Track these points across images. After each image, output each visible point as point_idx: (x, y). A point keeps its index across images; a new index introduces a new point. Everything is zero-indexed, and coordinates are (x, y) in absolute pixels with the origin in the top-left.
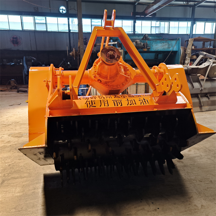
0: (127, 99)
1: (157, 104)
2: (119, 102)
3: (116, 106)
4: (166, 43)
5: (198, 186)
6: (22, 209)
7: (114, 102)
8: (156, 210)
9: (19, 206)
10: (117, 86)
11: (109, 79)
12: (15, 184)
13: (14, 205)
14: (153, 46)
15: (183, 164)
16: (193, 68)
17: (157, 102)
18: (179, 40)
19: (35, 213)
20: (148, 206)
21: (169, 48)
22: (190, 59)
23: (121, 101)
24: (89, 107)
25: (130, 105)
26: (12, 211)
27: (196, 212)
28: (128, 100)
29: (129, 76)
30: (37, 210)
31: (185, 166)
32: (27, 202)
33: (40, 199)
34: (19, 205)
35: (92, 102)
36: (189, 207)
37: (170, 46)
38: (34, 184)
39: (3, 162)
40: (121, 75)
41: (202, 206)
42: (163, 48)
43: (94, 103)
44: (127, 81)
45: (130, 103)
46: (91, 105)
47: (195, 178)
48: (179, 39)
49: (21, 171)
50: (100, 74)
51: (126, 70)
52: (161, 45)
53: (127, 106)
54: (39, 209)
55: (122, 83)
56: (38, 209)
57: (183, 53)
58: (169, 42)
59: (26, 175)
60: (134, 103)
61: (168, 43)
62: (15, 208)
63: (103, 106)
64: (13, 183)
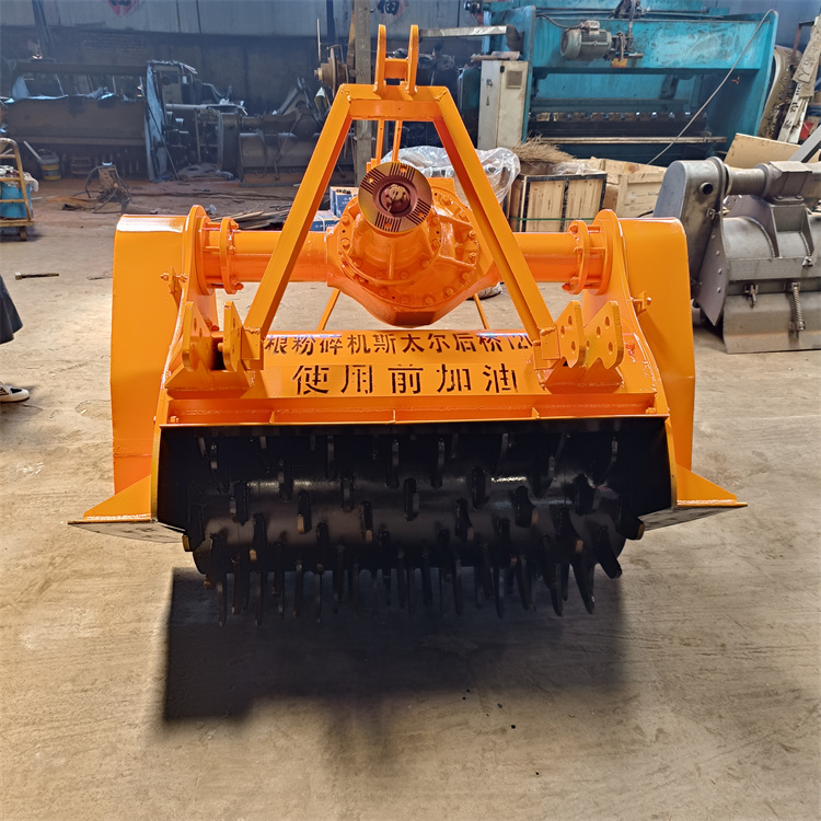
0: (443, 366)
1: (547, 392)
2: (411, 376)
3: (398, 394)
4: (715, 35)
5: (672, 658)
6: (93, 684)
7: (394, 375)
8: (504, 731)
9: (85, 672)
10: (424, 298)
11: (394, 279)
12: (81, 596)
13: (70, 670)
14: (654, 45)
15: (647, 572)
16: (786, 175)
17: (547, 385)
18: (772, 24)
19: (132, 702)
20: (482, 714)
21: (723, 54)
22: (808, 107)
23: (418, 374)
24: (306, 393)
25: (449, 390)
26: (62, 688)
27: (633, 751)
28: (444, 371)
29: (472, 260)
30: (139, 693)
31: (652, 580)
32: (112, 663)
33: (151, 656)
34: (87, 670)
35: (317, 374)
36: (614, 733)
37: (729, 49)
38: (140, 602)
39: (52, 510)
40: (440, 260)
41: (660, 731)
42: (697, 54)
43: (325, 375)
44: (462, 281)
45: (448, 384)
46: (312, 384)
47: (672, 629)
48: (770, 18)
49: (105, 549)
50: (360, 259)
51: (465, 236)
52: (691, 41)
53: (439, 394)
54: (145, 690)
55: (445, 288)
56: (140, 691)
57: (781, 78)
58: (726, 29)
59: (117, 566)
60: (464, 382)
61: (723, 35)
62: (73, 681)
63: (352, 392)
64: (77, 593)
